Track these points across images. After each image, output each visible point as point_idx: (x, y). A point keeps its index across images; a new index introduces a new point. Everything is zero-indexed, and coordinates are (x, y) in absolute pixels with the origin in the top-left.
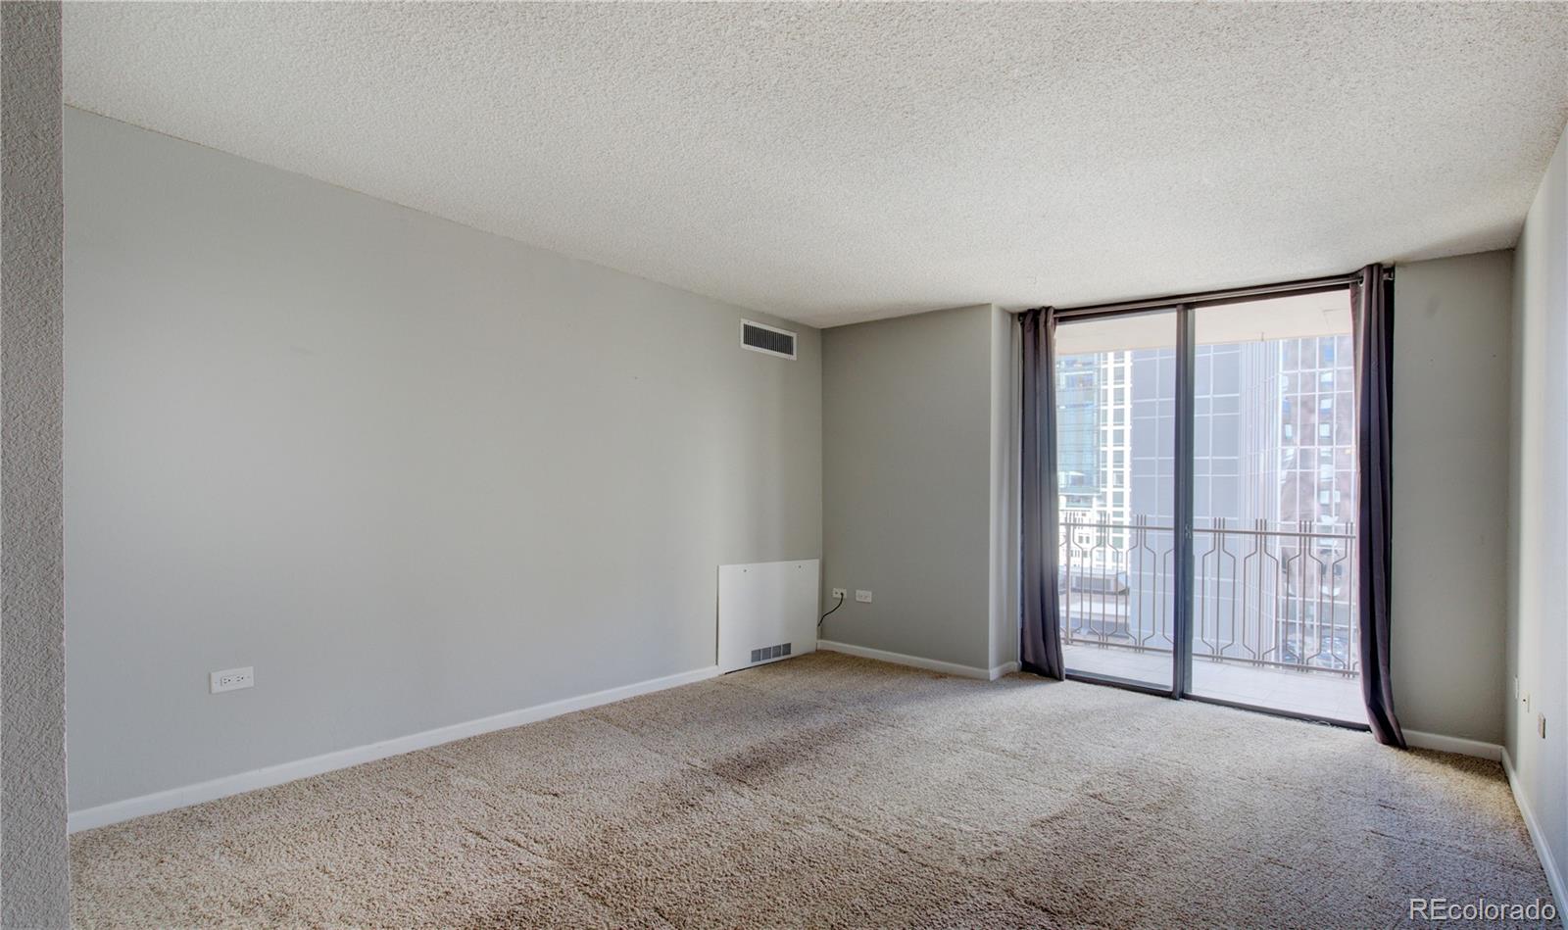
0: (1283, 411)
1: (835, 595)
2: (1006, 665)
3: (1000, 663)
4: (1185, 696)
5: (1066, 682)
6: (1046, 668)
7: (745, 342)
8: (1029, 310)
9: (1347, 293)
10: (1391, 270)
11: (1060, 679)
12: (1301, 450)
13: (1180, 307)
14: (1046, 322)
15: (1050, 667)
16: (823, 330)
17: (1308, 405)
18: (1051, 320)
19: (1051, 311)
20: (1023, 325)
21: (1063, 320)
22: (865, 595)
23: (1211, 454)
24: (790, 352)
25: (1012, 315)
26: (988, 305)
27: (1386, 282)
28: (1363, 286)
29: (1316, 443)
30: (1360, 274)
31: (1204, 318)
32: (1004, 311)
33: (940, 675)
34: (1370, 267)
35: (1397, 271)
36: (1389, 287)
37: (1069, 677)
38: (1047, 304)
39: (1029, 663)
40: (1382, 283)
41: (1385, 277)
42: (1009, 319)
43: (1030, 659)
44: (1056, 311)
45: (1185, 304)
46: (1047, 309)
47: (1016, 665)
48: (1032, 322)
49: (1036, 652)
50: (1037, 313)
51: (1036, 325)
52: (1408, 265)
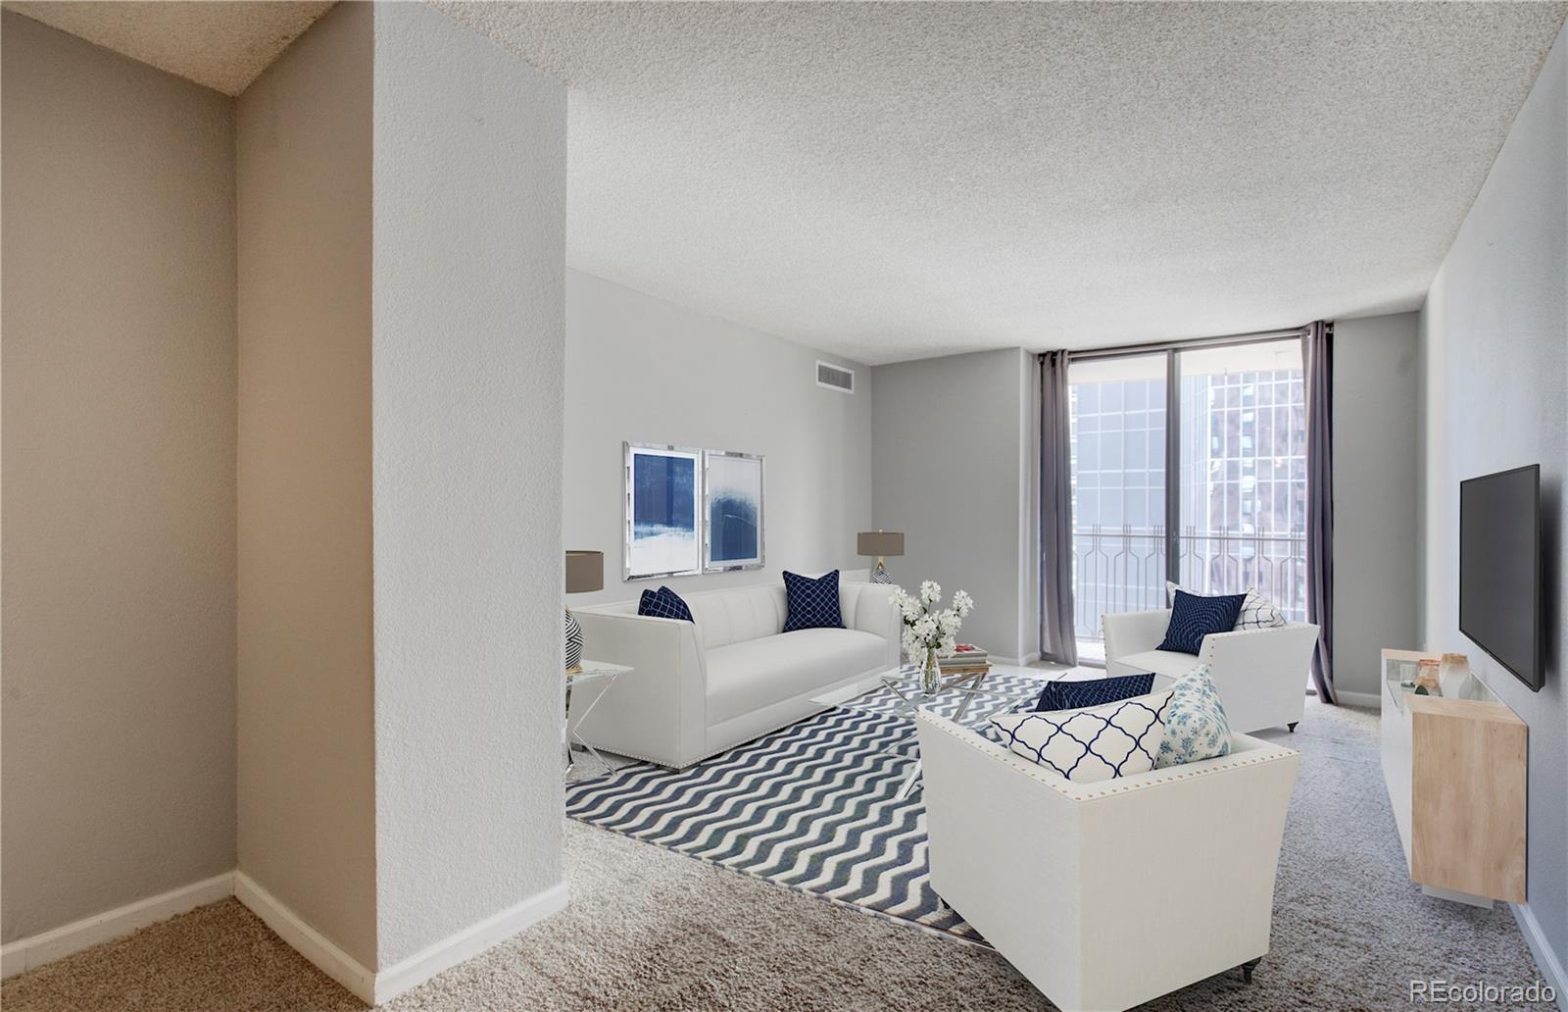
0: (1212, 424)
2: (1029, 656)
3: (1025, 654)
5: (1079, 667)
6: (1063, 658)
7: (820, 380)
8: (1048, 352)
9: (1299, 342)
10: (1330, 325)
11: (1074, 666)
12: (1229, 462)
13: (1170, 351)
14: (1062, 361)
15: (1065, 656)
16: (873, 367)
17: (1233, 420)
18: (1066, 361)
19: (1066, 353)
20: (1042, 364)
21: (1073, 360)
23: (1147, 466)
24: (849, 387)
25: (1033, 355)
26: (1018, 348)
27: (1328, 335)
28: (1310, 337)
29: (1241, 455)
30: (1308, 328)
32: (1028, 352)
34: (1317, 323)
35: (1335, 325)
36: (1330, 338)
37: (1081, 664)
38: (1063, 348)
39: (1047, 654)
40: (1325, 336)
41: (1327, 330)
42: (1031, 359)
43: (1048, 649)
44: (1070, 353)
45: (1171, 348)
46: (1063, 351)
47: (1037, 655)
48: (1051, 362)
49: (1054, 645)
50: (1054, 354)
51: (1054, 364)
52: (1343, 321)
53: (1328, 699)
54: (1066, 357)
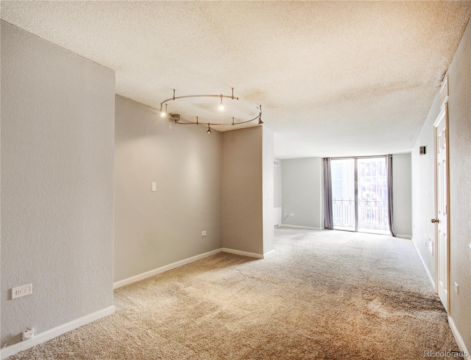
1: (285, 215)
2: (322, 227)
4: (357, 232)
6: (330, 228)
10: (392, 155)
11: (333, 230)
15: (331, 228)
16: (282, 160)
18: (330, 160)
20: (324, 160)
21: (332, 160)
22: (292, 214)
24: (277, 164)
26: (319, 157)
28: (387, 158)
30: (387, 156)
31: (359, 160)
32: (321, 158)
33: (311, 229)
34: (389, 155)
36: (392, 158)
37: (335, 230)
39: (326, 227)
40: (390, 158)
41: (391, 156)
43: (326, 226)
44: (331, 158)
45: (356, 158)
46: (329, 158)
47: (324, 227)
48: (326, 159)
49: (328, 225)
50: (327, 158)
51: (327, 160)
52: (394, 154)
53: (394, 236)
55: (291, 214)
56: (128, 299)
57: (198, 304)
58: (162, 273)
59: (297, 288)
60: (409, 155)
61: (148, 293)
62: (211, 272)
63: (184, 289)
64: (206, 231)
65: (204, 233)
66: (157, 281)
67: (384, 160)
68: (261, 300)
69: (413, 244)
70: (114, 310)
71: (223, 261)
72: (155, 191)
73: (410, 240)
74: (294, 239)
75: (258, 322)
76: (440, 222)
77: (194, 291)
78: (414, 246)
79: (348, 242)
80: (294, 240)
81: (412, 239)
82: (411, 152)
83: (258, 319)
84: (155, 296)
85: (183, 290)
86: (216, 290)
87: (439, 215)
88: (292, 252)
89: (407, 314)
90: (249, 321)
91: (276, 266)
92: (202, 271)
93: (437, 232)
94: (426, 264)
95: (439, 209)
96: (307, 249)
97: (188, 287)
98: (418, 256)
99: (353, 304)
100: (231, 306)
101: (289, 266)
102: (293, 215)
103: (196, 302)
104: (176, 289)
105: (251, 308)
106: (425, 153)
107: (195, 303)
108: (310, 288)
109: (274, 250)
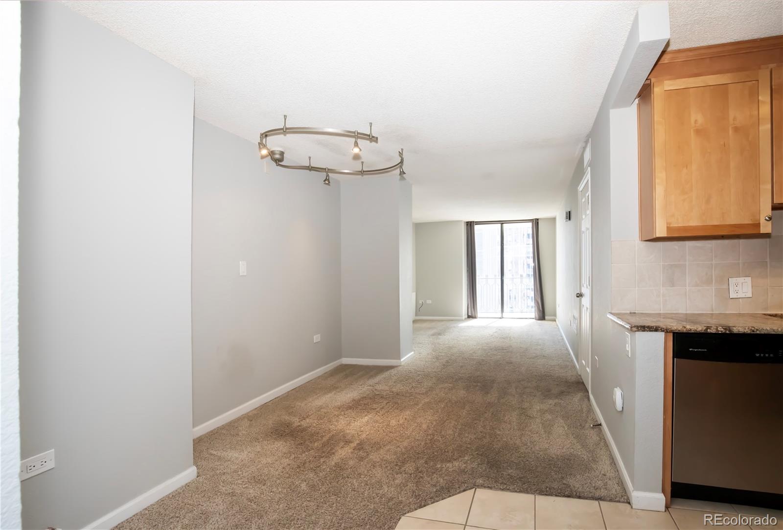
1: (419, 302)
4: (503, 317)
8: (469, 221)
9: (531, 223)
10: (538, 219)
14: (474, 225)
15: (475, 316)
21: (476, 224)
22: (429, 301)
26: (460, 221)
31: (505, 226)
32: (465, 222)
34: (535, 219)
36: (538, 223)
37: (479, 318)
39: (470, 316)
41: (537, 221)
42: (465, 224)
43: (470, 314)
44: (476, 222)
45: (502, 223)
46: (473, 222)
47: (467, 316)
49: (471, 313)
50: (471, 222)
51: (471, 225)
52: (541, 219)
54: (475, 223)
55: (427, 301)
56: (212, 454)
57: (325, 439)
58: (256, 408)
59: (447, 395)
60: (553, 220)
61: (243, 441)
62: (333, 393)
63: (299, 424)
64: (319, 335)
65: (317, 338)
66: (252, 420)
67: (530, 224)
68: (408, 418)
69: (557, 326)
70: (195, 474)
71: (346, 376)
72: (245, 276)
73: (554, 322)
74: (433, 335)
75: (409, 443)
76: (584, 295)
77: (315, 425)
78: (559, 328)
79: (495, 331)
80: (434, 337)
81: (557, 320)
82: (556, 216)
83: (409, 440)
84: (256, 441)
85: (299, 426)
86: (346, 416)
87: (582, 288)
88: (434, 352)
89: (557, 401)
90: (398, 445)
91: (419, 373)
92: (320, 396)
93: (580, 306)
94: (570, 345)
95: (583, 281)
96: (451, 346)
97: (304, 420)
98: (563, 339)
99: (508, 401)
100: (372, 432)
101: (433, 371)
102: (431, 302)
103: (322, 437)
104: (286, 426)
105: (397, 429)
106: (570, 219)
107: (320, 438)
108: (462, 393)
109: (413, 353)
